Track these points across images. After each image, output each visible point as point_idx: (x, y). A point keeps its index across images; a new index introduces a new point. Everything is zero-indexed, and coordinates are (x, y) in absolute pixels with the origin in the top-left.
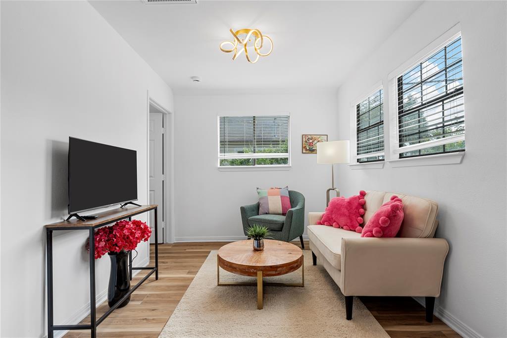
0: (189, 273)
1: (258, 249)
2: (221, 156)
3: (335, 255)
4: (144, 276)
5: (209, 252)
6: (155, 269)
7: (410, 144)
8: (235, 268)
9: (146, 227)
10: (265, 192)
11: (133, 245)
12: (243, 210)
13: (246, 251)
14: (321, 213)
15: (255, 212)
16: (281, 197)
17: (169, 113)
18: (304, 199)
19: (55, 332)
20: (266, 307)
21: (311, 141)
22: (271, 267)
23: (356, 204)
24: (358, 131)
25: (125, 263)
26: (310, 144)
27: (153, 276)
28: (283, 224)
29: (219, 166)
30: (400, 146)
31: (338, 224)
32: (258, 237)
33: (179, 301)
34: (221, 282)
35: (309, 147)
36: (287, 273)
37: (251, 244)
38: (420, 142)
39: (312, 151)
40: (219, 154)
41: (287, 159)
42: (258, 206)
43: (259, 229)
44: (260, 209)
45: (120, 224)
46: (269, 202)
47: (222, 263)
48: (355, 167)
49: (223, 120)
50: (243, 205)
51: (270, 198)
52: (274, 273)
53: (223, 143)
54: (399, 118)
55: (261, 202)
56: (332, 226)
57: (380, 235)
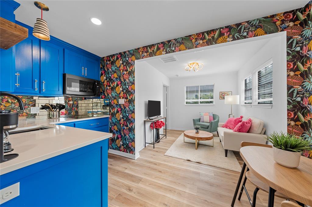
0: (175, 138)
1: (197, 133)
2: (186, 101)
3: (222, 136)
4: (162, 137)
5: (182, 133)
6: (166, 135)
7: (262, 99)
8: (189, 137)
9: (164, 123)
10: (202, 114)
11: (161, 127)
12: (194, 120)
13: (193, 133)
14: (223, 123)
15: (199, 121)
16: (209, 116)
17: (169, 87)
18: (219, 118)
19: (146, 144)
20: (198, 149)
21: (224, 94)
22: (200, 138)
23: (238, 121)
24: (245, 90)
25: (159, 131)
26: (223, 96)
27: (165, 137)
28: (209, 126)
29: (185, 104)
30: (259, 99)
31: (230, 128)
32: (197, 129)
33: (172, 144)
34: (185, 141)
35: (222, 96)
36: (205, 140)
37: (195, 131)
38: (264, 98)
39: (224, 98)
40: (185, 100)
41: (213, 101)
42: (200, 119)
43: (197, 126)
44: (201, 120)
45: (158, 121)
46: (204, 118)
47: (185, 135)
48: (243, 106)
49: (187, 87)
50: (194, 119)
51: (204, 116)
52: (201, 139)
53: (187, 92)
54: (258, 88)
55: (201, 118)
56: (227, 128)
57: (238, 131)
